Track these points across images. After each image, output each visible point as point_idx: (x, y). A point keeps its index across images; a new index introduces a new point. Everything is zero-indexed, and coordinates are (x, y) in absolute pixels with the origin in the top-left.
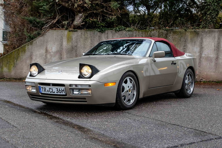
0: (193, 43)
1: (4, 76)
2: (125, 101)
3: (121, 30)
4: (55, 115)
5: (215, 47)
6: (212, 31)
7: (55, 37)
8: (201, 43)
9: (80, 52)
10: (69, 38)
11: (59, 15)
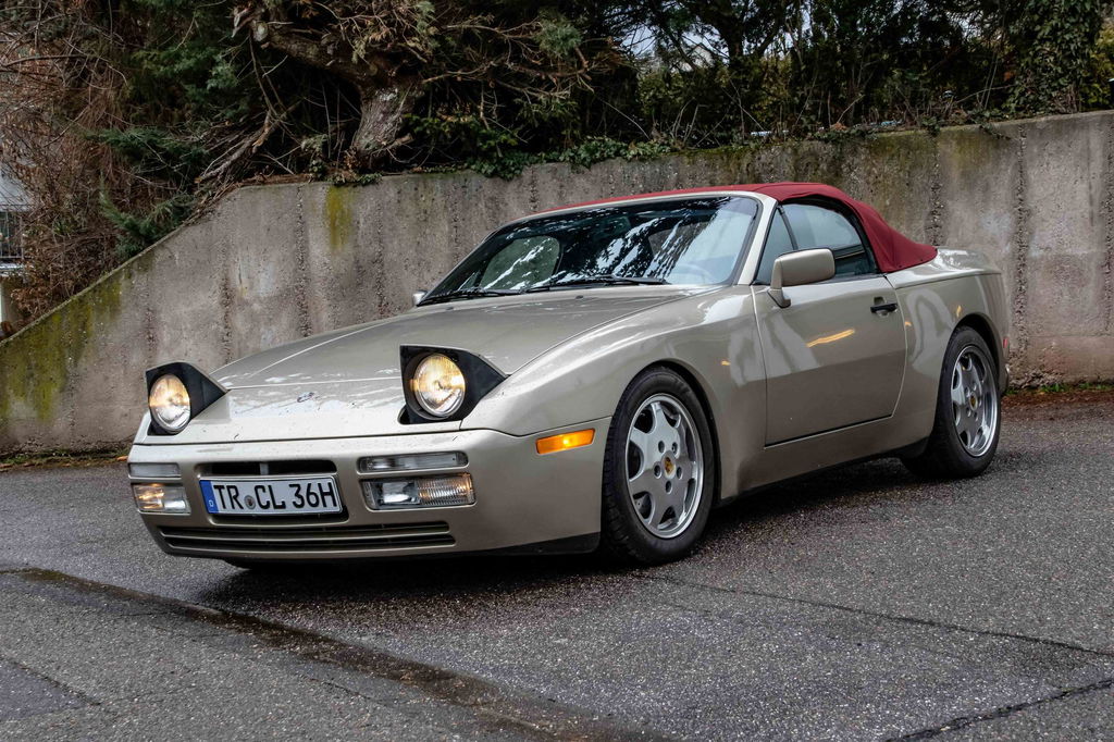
0: (978, 196)
1: (17, 443)
2: (648, 522)
3: (603, 159)
4: (299, 620)
5: (1091, 203)
6: (1073, 124)
7: (264, 222)
8: (1020, 189)
9: (401, 290)
10: (337, 223)
11: (277, 108)
